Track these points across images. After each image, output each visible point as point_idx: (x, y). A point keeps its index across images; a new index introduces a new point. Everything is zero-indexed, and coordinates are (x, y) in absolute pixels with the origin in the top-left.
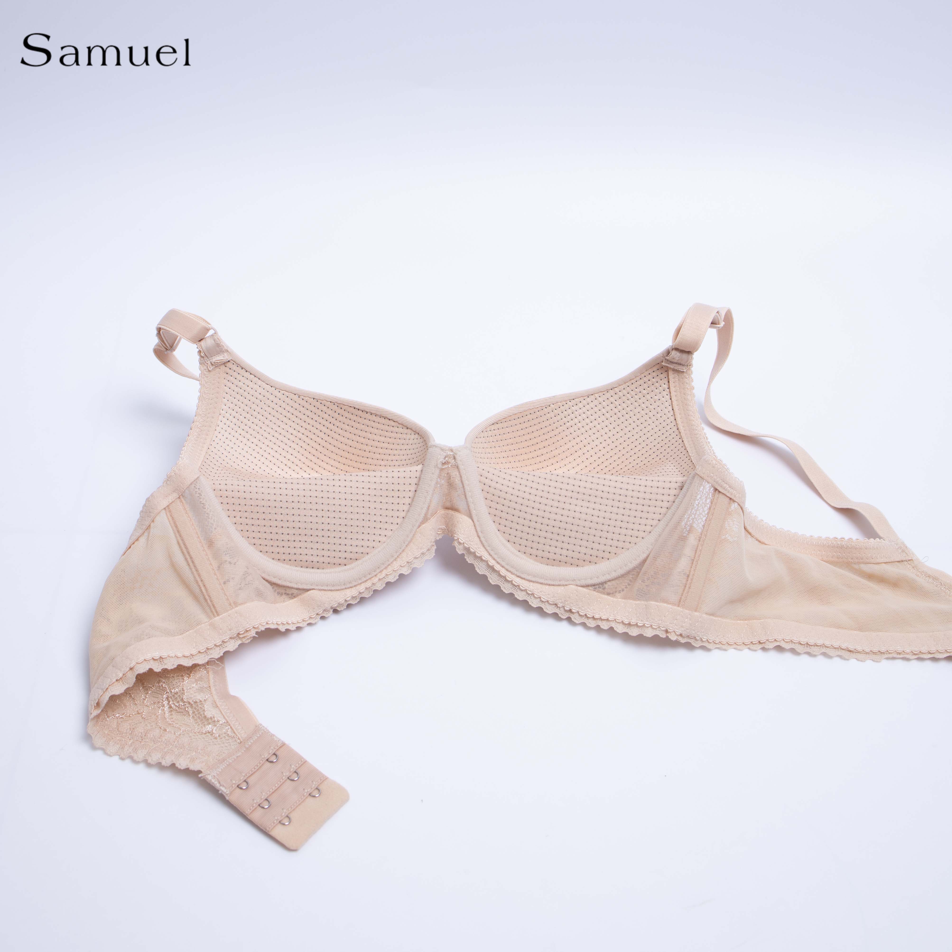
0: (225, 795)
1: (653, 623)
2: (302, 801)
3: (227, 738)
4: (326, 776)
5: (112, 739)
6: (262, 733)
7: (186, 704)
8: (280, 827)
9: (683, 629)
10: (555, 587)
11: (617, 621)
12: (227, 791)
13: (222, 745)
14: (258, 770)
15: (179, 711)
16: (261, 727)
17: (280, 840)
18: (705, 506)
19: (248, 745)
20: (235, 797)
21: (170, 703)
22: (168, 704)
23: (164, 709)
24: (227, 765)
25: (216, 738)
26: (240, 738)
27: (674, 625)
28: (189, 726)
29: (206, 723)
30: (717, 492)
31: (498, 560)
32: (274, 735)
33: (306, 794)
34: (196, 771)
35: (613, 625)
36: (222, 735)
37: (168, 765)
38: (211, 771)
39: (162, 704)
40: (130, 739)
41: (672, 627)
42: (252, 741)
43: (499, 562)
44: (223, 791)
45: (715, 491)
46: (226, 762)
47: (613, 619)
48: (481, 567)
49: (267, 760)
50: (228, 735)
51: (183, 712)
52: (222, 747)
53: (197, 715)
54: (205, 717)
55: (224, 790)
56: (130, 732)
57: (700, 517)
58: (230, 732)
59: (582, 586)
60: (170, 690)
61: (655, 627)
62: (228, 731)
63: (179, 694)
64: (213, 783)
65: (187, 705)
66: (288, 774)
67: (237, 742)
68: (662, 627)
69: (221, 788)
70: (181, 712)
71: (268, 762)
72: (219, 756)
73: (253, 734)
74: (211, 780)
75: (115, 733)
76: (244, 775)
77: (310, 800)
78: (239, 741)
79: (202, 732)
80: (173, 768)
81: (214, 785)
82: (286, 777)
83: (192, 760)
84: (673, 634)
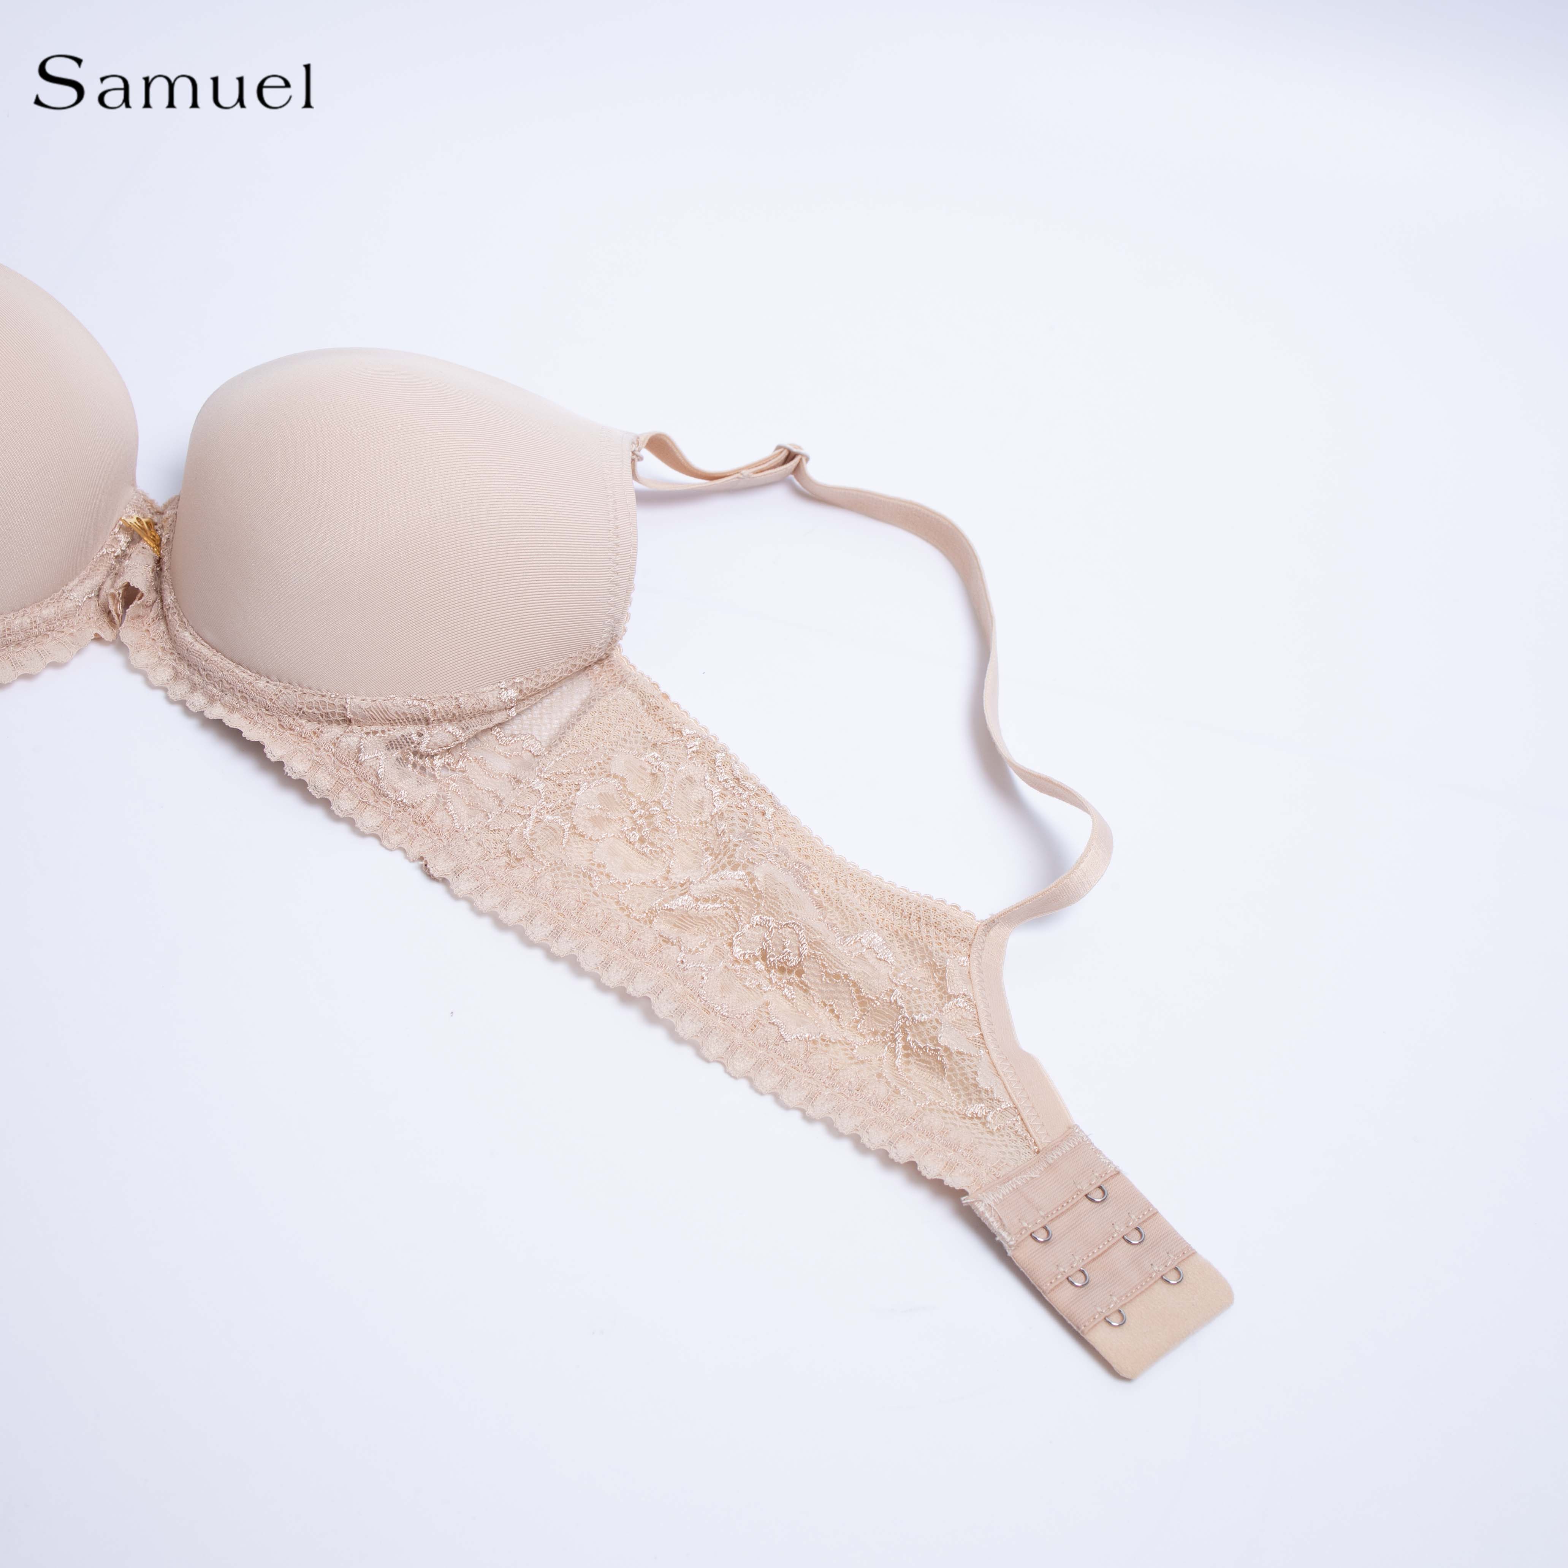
0: (1005, 1245)
2: (1147, 1286)
3: (1013, 1137)
4: (1192, 1249)
5: (794, 1078)
6: (1079, 1143)
7: (939, 1050)
8: (1103, 1328)
12: (1011, 1240)
13: (1004, 1149)
14: (1068, 1210)
15: (922, 1057)
16: (1077, 1131)
17: (1103, 1354)
19: (1052, 1159)
20: (1024, 1254)
21: (909, 1038)
22: (904, 1039)
23: (894, 1048)
24: (1013, 1188)
25: (991, 1133)
26: (1038, 1143)
28: (941, 1094)
29: (974, 1096)
32: (1100, 1153)
33: (1156, 1276)
34: (956, 1190)
36: (1004, 1129)
37: (902, 1161)
38: (984, 1194)
39: (891, 1037)
40: (826, 1087)
42: (1060, 1154)
44: (1003, 1238)
46: (1012, 1183)
49: (1086, 1195)
50: (1016, 1132)
51: (930, 1064)
52: (1004, 1153)
53: (959, 1077)
54: (976, 1085)
55: (1005, 1237)
56: (830, 1074)
58: (1019, 1127)
60: (911, 1013)
62: (1016, 1124)
63: (928, 1025)
64: (987, 1219)
65: (942, 1053)
66: (1123, 1230)
67: (1031, 1149)
69: (1001, 1231)
70: (926, 1062)
71: (1086, 1200)
72: (999, 1170)
73: (1062, 1141)
74: (983, 1213)
75: (800, 1070)
76: (1042, 1213)
77: (1161, 1287)
78: (1035, 1147)
79: (965, 1114)
80: (912, 1169)
81: (987, 1223)
82: (1119, 1235)
83: (951, 1166)
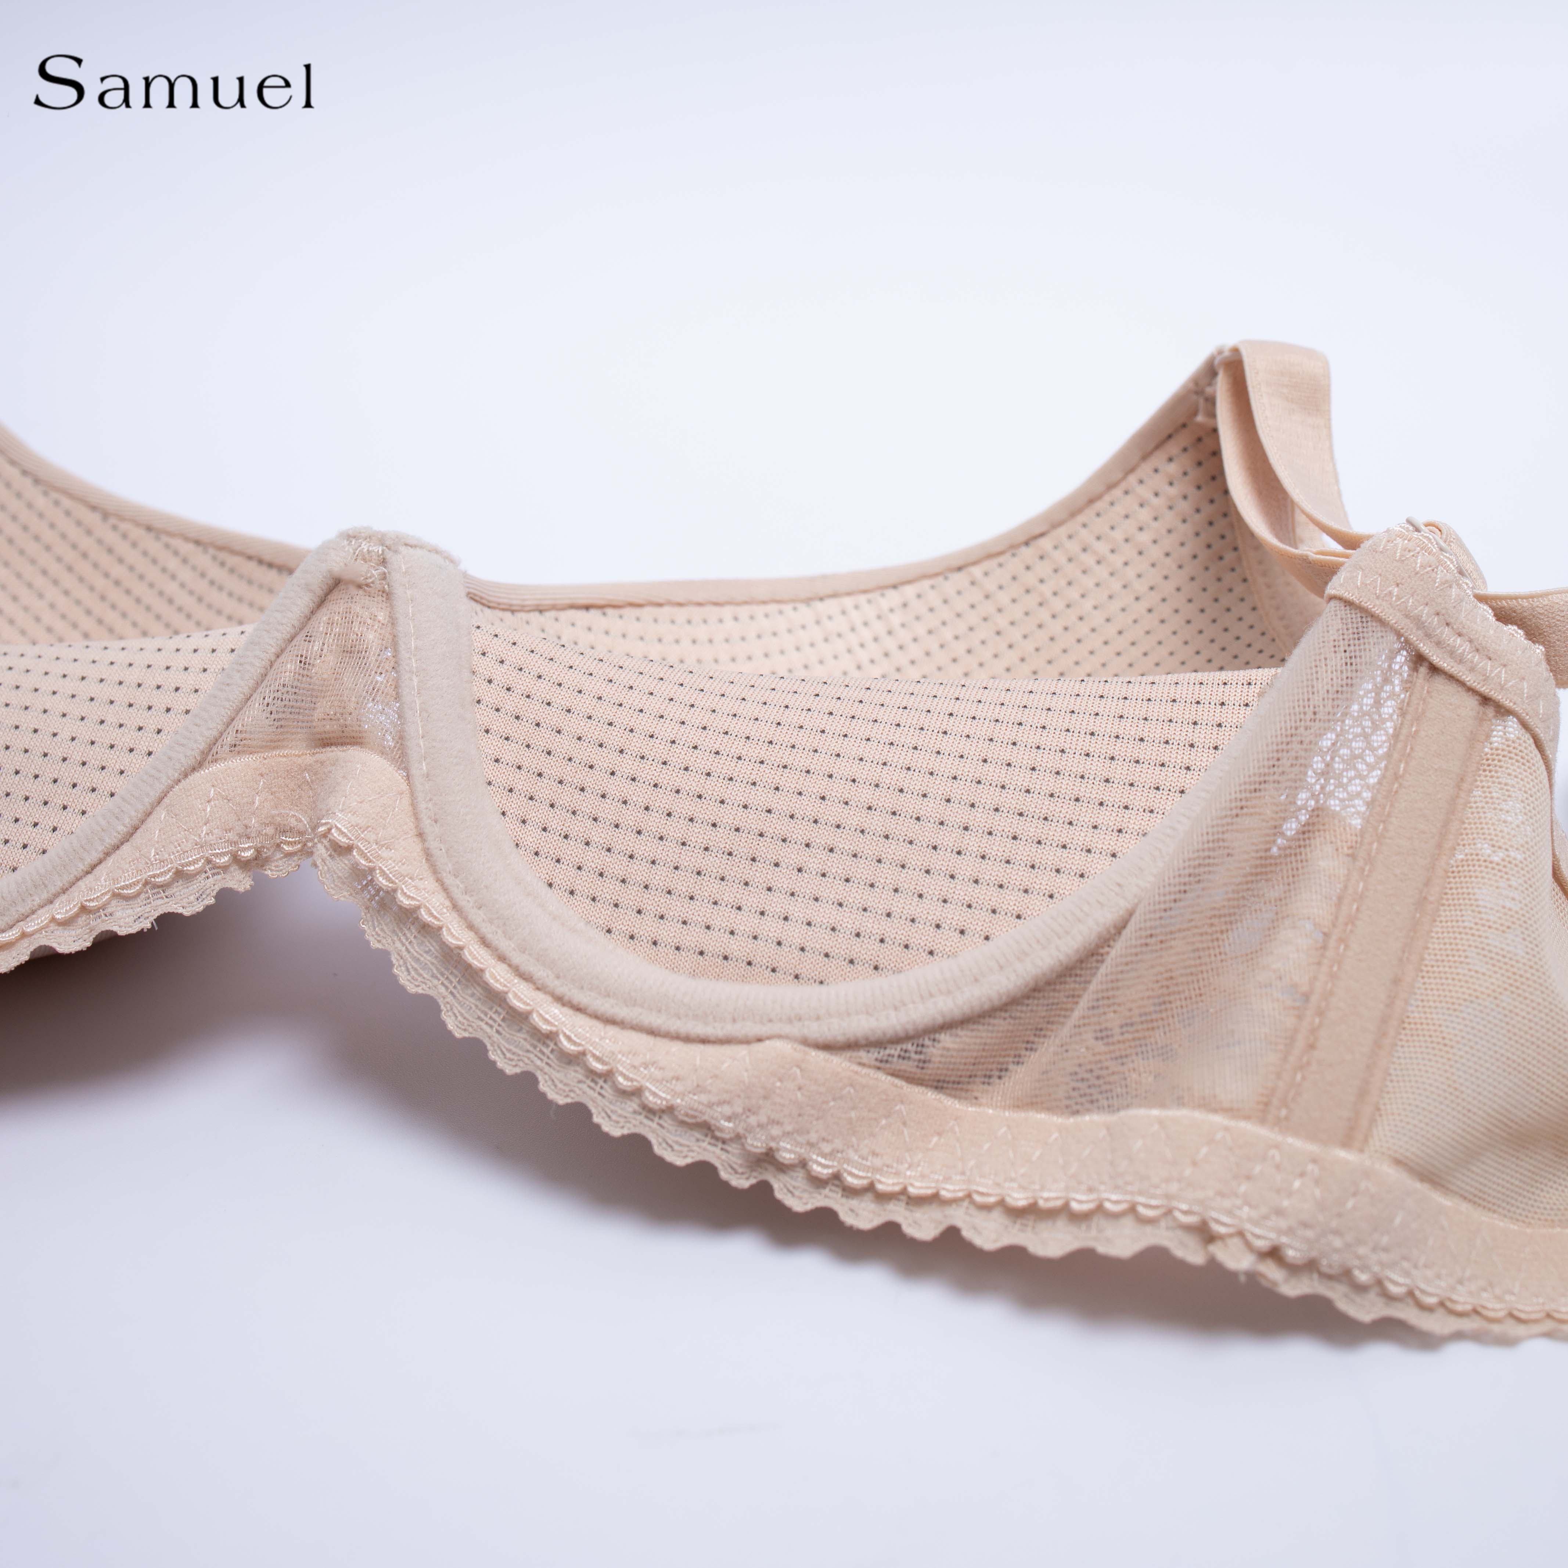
1: (1141, 1193)
9: (1283, 1224)
10: (710, 1049)
11: (978, 1198)
18: (1375, 727)
27: (1239, 1202)
30: (1423, 670)
31: (487, 930)
35: (959, 1217)
41: (1229, 1213)
43: (489, 936)
45: (1415, 669)
47: (960, 1194)
48: (417, 960)
57: (1355, 769)
59: (828, 1047)
61: (1150, 1213)
68: (1185, 1213)
84: (1235, 1243)
